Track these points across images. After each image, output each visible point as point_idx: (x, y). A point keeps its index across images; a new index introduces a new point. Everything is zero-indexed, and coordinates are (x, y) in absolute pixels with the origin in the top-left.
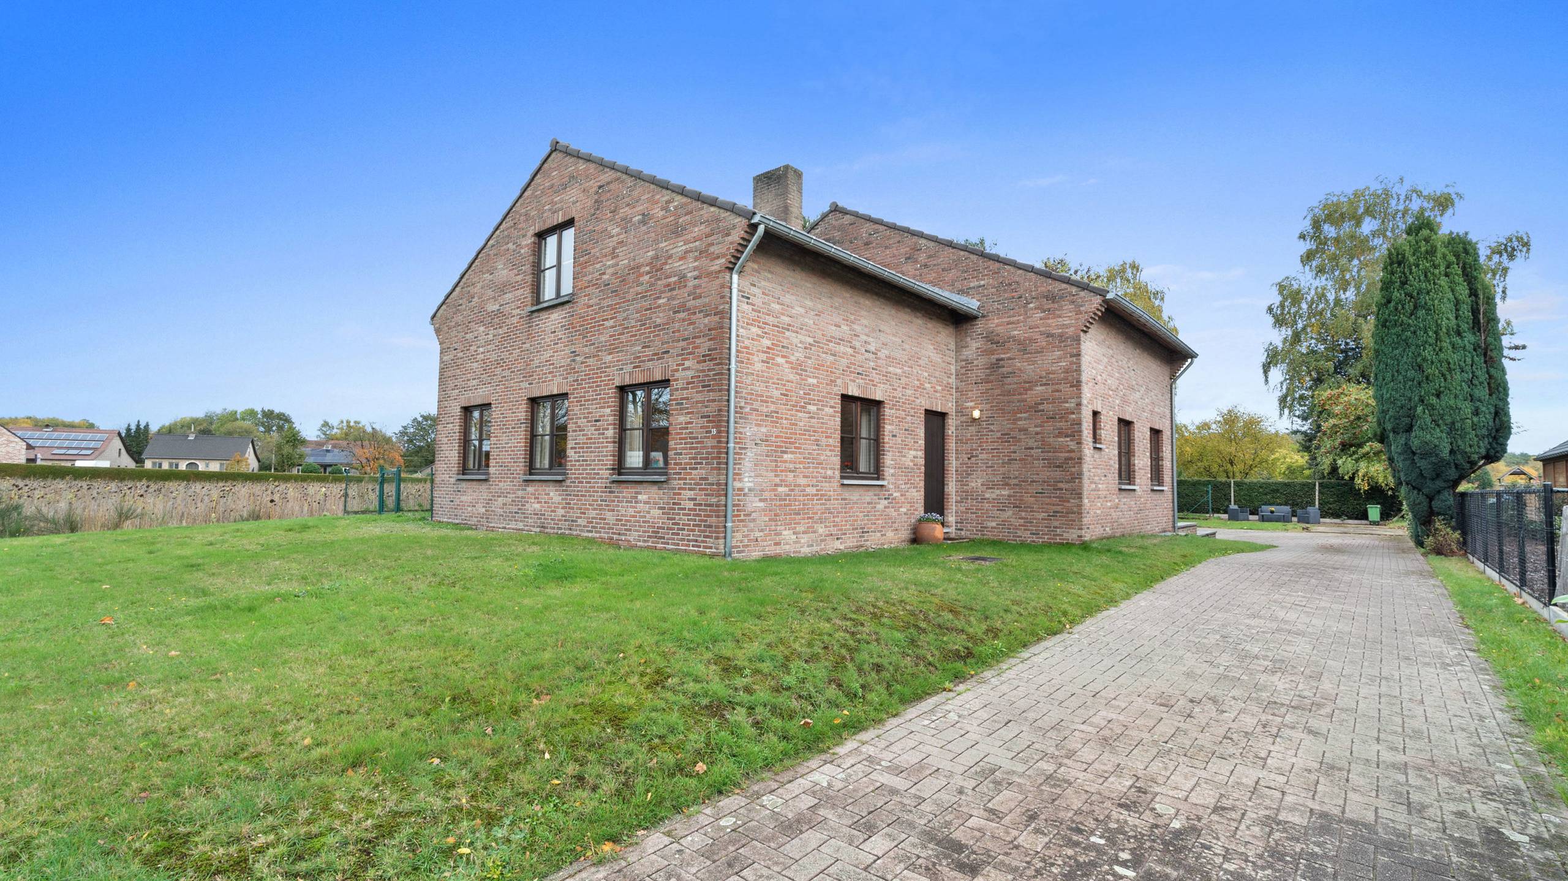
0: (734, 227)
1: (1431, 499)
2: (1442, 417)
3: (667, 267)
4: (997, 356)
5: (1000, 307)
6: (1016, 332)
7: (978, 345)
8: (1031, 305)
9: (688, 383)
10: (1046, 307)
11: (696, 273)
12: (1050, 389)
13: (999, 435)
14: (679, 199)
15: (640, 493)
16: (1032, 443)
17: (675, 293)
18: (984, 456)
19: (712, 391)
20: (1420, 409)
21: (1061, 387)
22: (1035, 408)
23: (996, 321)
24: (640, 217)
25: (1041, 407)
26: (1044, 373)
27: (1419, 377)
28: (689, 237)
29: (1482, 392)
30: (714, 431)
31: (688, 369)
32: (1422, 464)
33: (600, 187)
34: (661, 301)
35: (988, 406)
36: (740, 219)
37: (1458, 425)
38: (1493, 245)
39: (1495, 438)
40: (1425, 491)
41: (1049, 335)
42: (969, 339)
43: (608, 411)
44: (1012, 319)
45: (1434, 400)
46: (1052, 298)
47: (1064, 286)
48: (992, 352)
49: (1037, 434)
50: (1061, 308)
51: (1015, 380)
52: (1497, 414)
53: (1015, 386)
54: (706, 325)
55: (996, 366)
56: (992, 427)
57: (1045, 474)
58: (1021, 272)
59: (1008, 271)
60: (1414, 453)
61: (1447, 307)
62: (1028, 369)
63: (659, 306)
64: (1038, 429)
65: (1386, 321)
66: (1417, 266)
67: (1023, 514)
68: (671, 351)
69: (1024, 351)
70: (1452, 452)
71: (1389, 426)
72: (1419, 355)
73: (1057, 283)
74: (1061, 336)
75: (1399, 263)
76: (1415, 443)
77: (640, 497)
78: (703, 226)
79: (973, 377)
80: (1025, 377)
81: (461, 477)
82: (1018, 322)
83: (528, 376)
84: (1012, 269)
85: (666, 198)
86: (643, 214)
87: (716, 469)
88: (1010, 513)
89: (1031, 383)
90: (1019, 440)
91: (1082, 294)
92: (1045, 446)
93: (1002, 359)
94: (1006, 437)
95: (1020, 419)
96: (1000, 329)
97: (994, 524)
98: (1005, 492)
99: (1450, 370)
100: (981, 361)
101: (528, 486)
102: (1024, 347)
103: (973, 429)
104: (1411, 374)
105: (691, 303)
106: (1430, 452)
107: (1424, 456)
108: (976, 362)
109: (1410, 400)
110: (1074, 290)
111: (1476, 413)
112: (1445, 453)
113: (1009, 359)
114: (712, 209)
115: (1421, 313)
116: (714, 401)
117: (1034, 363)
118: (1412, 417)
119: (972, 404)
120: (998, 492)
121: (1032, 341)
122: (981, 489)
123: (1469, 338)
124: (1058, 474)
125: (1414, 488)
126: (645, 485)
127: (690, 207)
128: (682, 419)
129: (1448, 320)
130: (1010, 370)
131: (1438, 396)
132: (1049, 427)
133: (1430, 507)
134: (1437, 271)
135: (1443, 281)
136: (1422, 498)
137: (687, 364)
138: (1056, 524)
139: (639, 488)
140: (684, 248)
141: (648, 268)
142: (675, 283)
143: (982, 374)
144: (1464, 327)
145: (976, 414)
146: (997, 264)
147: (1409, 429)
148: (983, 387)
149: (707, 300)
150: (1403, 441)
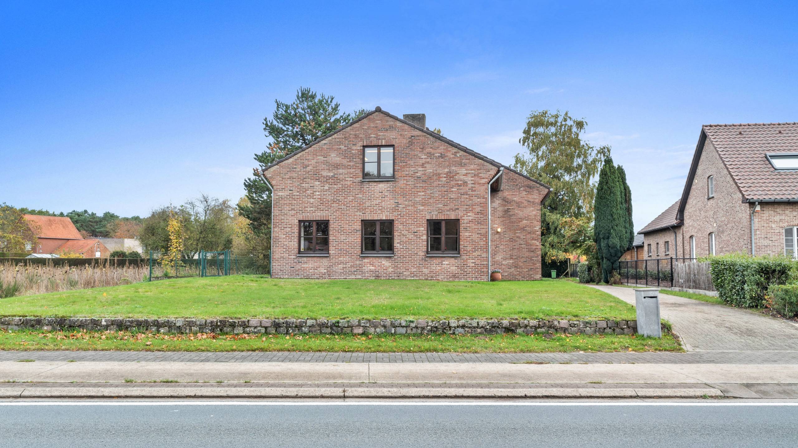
0: (491, 169)
1: (613, 263)
2: (618, 233)
3: (456, 177)
4: (507, 207)
5: (509, 188)
6: (515, 199)
7: (499, 202)
8: (522, 189)
9: (470, 221)
10: (528, 190)
11: (473, 182)
12: (529, 222)
13: (508, 239)
14: (461, 153)
15: (444, 261)
16: (522, 242)
17: (461, 187)
18: (502, 247)
19: (482, 225)
20: (612, 231)
21: (533, 221)
22: (523, 229)
23: (507, 193)
24: (440, 155)
25: (525, 229)
26: (527, 216)
27: (611, 219)
28: (468, 168)
29: (627, 225)
30: (484, 239)
31: (470, 216)
32: (612, 251)
33: (412, 136)
34: (453, 189)
35: (504, 227)
36: (494, 167)
37: (622, 237)
38: (599, 149)
39: (630, 242)
40: (612, 261)
41: (529, 201)
42: (495, 199)
43: (423, 229)
44: (514, 193)
45: (616, 227)
46: (530, 187)
47: (534, 183)
48: (505, 205)
49: (524, 239)
50: (533, 191)
51: (515, 217)
52: (631, 233)
53: (515, 220)
54: (478, 202)
55: (507, 211)
56: (505, 236)
57: (527, 254)
58: (517, 175)
59: (512, 174)
60: (609, 247)
61: (619, 193)
62: (520, 213)
63: (452, 191)
64: (524, 237)
65: (601, 196)
66: (611, 177)
67: (518, 270)
68: (460, 209)
69: (519, 207)
70: (620, 247)
71: (601, 236)
72: (612, 210)
73: (532, 182)
74: (533, 202)
75: (605, 175)
76: (610, 243)
77: (444, 263)
78: (476, 166)
79: (497, 214)
80: (519, 217)
81: (298, 255)
82: (516, 195)
83: (363, 210)
84: (514, 174)
85: (455, 151)
86: (441, 154)
87: (485, 252)
88: (513, 270)
89: (521, 219)
90: (517, 241)
91: (541, 187)
92: (527, 244)
93: (510, 209)
94: (511, 240)
95: (517, 233)
96: (508, 197)
97: (506, 274)
98: (511, 261)
99: (620, 217)
100: (501, 209)
101: (365, 259)
102: (519, 204)
103: (497, 236)
104: (609, 217)
105: (470, 193)
106: (614, 247)
107: (612, 248)
108: (498, 209)
109: (609, 227)
110: (538, 185)
111: (626, 233)
112: (618, 247)
113: (513, 209)
114: (480, 161)
115: (612, 195)
116: (483, 228)
117: (523, 211)
118: (610, 233)
119: (497, 226)
120: (508, 261)
121: (522, 203)
122: (501, 260)
123: (624, 205)
124: (532, 254)
125: (608, 260)
126: (446, 258)
127: (468, 157)
128: (467, 234)
129: (619, 199)
130: (513, 213)
131: (617, 226)
132: (529, 236)
133: (612, 267)
134: (616, 180)
135: (617, 184)
136: (610, 264)
137: (469, 214)
138: (531, 273)
139: (443, 259)
140: (466, 172)
141: (445, 176)
142: (461, 184)
143: (501, 214)
144: (623, 201)
145: (499, 230)
146: (507, 170)
147: (608, 238)
148: (502, 219)
149: (479, 193)
150: (606, 242)
